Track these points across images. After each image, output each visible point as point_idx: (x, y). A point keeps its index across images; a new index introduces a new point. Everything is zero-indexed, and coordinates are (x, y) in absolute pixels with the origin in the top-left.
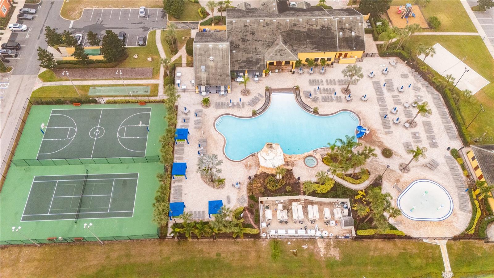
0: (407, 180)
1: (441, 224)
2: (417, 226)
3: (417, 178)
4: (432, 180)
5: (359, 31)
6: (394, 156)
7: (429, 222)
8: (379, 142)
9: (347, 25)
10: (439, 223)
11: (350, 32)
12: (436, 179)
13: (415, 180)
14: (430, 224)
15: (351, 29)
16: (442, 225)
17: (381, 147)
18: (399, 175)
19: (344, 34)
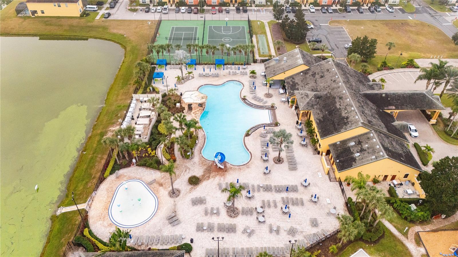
0: (161, 192)
1: (105, 210)
2: (110, 190)
3: (161, 202)
4: (155, 215)
5: (362, 159)
6: (190, 186)
7: (111, 200)
8: (209, 177)
9: (367, 146)
10: (107, 208)
11: (359, 151)
12: (155, 220)
13: (159, 200)
14: (109, 200)
15: (362, 150)
16: (103, 210)
17: (203, 178)
18: (167, 187)
19: (352, 146)
